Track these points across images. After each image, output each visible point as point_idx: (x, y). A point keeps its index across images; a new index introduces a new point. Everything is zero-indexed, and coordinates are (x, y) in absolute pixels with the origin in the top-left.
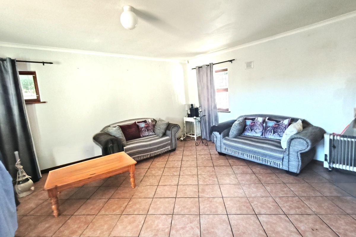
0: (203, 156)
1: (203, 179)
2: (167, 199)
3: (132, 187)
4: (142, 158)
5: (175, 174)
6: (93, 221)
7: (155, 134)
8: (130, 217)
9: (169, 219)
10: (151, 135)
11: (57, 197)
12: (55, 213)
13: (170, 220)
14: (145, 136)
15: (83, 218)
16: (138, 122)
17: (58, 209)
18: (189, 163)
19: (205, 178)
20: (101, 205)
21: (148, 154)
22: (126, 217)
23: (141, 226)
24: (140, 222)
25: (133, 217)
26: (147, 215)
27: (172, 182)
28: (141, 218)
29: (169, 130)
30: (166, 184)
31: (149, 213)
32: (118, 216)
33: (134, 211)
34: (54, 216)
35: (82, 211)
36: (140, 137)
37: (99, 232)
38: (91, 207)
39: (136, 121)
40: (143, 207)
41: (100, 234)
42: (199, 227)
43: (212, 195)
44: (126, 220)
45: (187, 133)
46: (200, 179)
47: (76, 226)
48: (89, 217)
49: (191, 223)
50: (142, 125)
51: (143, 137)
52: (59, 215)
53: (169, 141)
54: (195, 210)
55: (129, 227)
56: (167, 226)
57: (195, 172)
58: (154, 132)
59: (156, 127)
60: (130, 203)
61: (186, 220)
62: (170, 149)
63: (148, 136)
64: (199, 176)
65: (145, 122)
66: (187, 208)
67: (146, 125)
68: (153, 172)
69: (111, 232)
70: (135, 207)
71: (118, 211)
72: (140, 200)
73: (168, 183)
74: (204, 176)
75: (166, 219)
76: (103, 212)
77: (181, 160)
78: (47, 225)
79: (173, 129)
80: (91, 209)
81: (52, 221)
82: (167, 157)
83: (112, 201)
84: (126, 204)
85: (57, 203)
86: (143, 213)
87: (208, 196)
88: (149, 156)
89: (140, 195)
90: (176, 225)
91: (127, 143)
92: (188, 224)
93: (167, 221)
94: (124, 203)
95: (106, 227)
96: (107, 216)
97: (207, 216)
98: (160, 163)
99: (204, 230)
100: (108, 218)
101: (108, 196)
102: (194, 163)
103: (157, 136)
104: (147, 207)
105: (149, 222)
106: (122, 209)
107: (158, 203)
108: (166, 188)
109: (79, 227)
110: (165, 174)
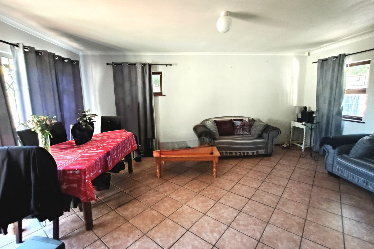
0: (303, 171)
1: (291, 193)
2: (241, 197)
3: (213, 176)
4: (231, 155)
5: (260, 178)
6: (179, 189)
7: (251, 135)
8: (204, 198)
9: (235, 212)
10: (245, 135)
11: (160, 165)
12: (158, 175)
13: (236, 214)
14: (239, 135)
15: (173, 185)
16: (234, 120)
17: (160, 173)
18: (281, 173)
19: (293, 193)
20: (187, 181)
21: (238, 153)
22: (201, 197)
23: (209, 208)
24: (210, 205)
25: (207, 199)
26: (218, 202)
27: (253, 184)
28: (212, 202)
29: (266, 133)
30: (246, 184)
31: (220, 201)
32: (196, 193)
33: (209, 194)
34: (157, 177)
35: (174, 181)
36: (234, 135)
37: (180, 198)
38: (180, 180)
39: (233, 119)
40: (217, 195)
41: (180, 199)
42: (262, 232)
43: (293, 212)
44: (201, 198)
45: (293, 141)
46: (287, 192)
47: (168, 188)
48: (177, 186)
49: (255, 225)
50: (238, 123)
51: (237, 135)
52: (160, 177)
53: (264, 144)
54: (265, 217)
55: (200, 204)
56: (231, 217)
57: (284, 183)
58: (250, 132)
59: (252, 127)
60: (208, 188)
61: (252, 221)
62: (264, 153)
63: (242, 135)
64: (287, 189)
65: (242, 120)
66: (257, 212)
67: (242, 123)
68: (238, 170)
69: (187, 202)
70: (211, 192)
71: (197, 190)
72: (216, 188)
73: (248, 185)
74: (294, 192)
75: (233, 212)
76: (186, 186)
77: (273, 167)
78: (153, 181)
79: (271, 132)
80: (180, 181)
81: (156, 180)
82: (259, 160)
83: (195, 181)
84: (204, 187)
85: (160, 169)
86: (215, 199)
87: (287, 211)
88: (238, 155)
89: (218, 185)
90: (239, 220)
91: (219, 137)
92: (251, 224)
93: (233, 213)
94: (203, 186)
95: (185, 197)
96: (189, 190)
97: (275, 228)
98: (248, 164)
99: (266, 237)
100: (188, 192)
101: (193, 177)
102: (287, 175)
103: (252, 137)
104: (220, 196)
105: (217, 208)
106: (200, 189)
107: (231, 197)
108: (244, 188)
109: (169, 190)
110: (249, 176)
